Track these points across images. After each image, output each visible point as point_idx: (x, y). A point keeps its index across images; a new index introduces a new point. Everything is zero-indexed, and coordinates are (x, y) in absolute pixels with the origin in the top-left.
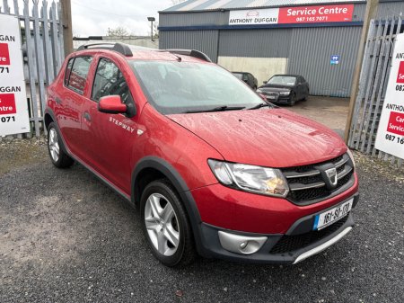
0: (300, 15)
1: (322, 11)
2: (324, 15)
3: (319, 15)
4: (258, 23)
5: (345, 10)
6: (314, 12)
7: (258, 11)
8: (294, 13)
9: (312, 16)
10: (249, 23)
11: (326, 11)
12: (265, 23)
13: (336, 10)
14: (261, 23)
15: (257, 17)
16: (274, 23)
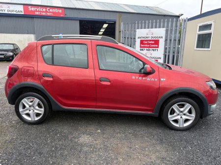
0: (36, 11)
1: (49, 10)
2: (50, 12)
3: (48, 12)
4: (10, 13)
5: (60, 11)
6: (44, 10)
7: (9, 5)
8: (33, 9)
9: (43, 12)
10: (4, 12)
11: (51, 10)
12: (15, 13)
13: (56, 10)
14: (12, 13)
15: (8, 9)
16: (21, 13)
